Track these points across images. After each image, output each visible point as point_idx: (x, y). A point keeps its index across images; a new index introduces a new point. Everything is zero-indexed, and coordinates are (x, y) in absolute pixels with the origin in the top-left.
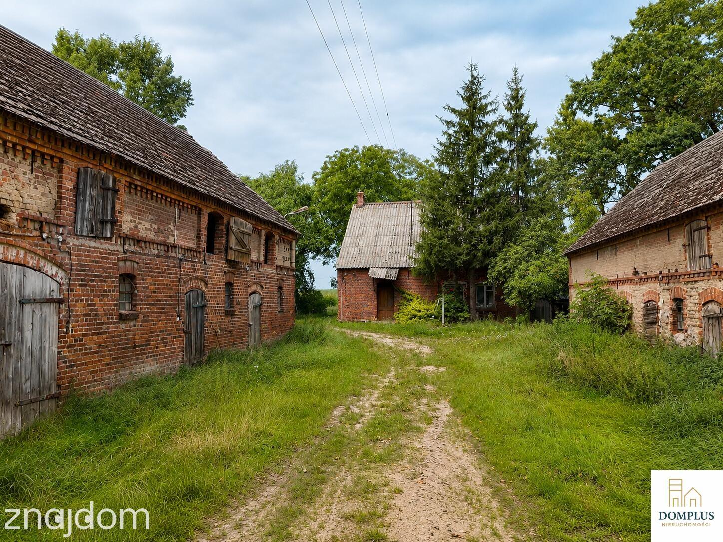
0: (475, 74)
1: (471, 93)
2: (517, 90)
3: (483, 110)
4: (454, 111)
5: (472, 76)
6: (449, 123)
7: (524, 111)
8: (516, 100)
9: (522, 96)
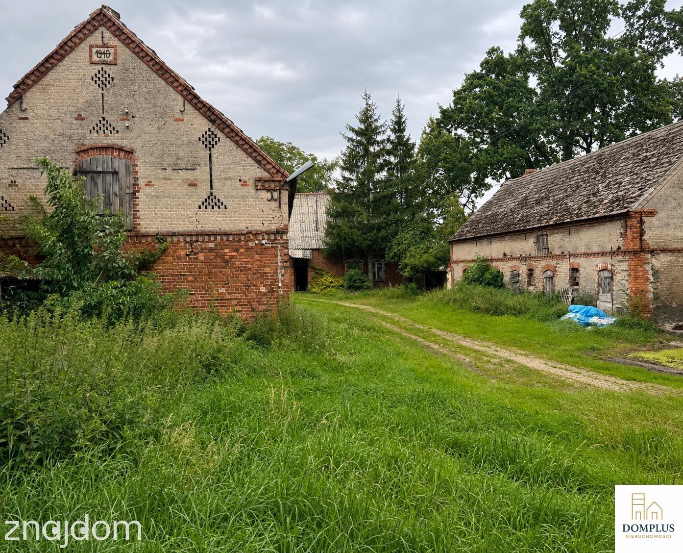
0: (370, 103)
1: (367, 117)
2: (400, 118)
3: (376, 131)
4: (353, 130)
5: (367, 104)
6: (351, 140)
7: (406, 134)
8: (399, 126)
9: (404, 122)
